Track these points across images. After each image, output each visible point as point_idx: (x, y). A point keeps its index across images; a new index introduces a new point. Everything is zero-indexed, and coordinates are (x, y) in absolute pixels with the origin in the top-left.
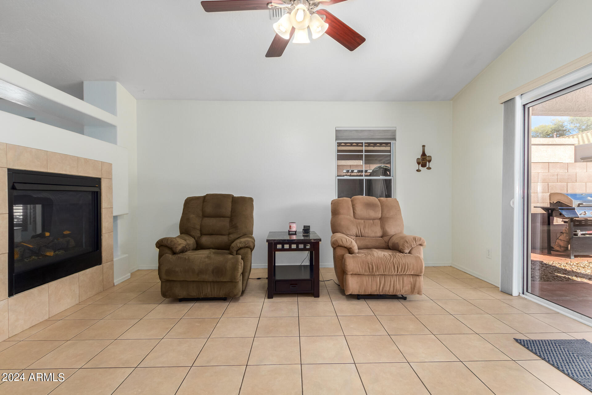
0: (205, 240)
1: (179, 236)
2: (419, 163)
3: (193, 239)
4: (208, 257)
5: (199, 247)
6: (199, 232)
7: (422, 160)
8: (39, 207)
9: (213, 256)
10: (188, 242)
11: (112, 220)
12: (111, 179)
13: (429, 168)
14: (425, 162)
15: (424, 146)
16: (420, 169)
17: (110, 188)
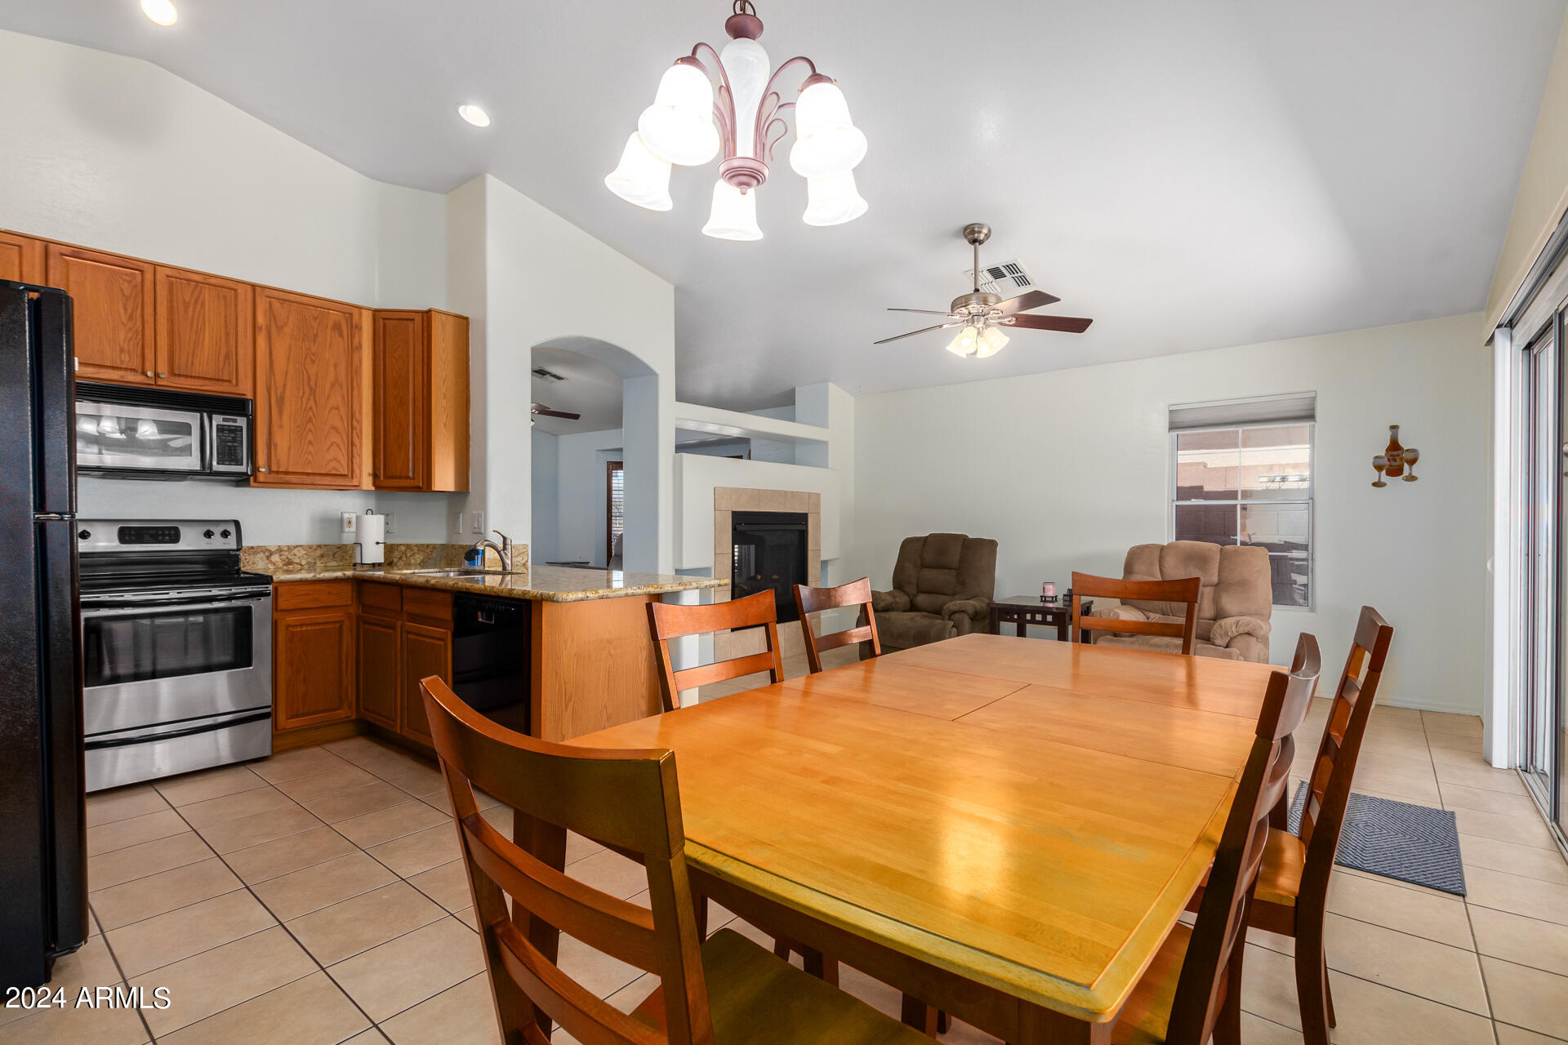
0: (921, 599)
1: (890, 592)
2: (1379, 468)
3: (908, 598)
4: (912, 619)
5: (913, 607)
6: (915, 588)
7: (1389, 460)
8: (753, 547)
9: (918, 618)
10: (898, 600)
11: (819, 565)
12: (819, 513)
13: (1411, 478)
14: (1398, 463)
15: (1394, 428)
16: (1382, 480)
17: (818, 525)
